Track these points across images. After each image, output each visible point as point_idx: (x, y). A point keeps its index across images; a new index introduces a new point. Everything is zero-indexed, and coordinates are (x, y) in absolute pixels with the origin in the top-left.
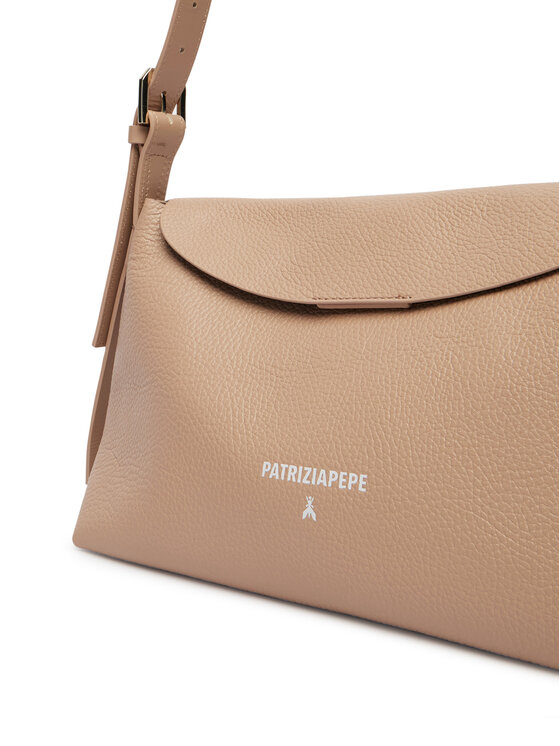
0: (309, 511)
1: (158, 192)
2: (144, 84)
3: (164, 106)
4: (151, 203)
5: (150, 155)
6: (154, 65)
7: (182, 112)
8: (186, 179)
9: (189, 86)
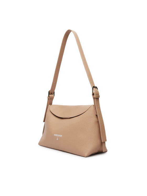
0: (57, 139)
1: (51, 104)
2: (49, 92)
3: (52, 94)
4: (49, 105)
5: (50, 100)
6: (50, 90)
7: (54, 95)
8: (55, 102)
9: (55, 91)
